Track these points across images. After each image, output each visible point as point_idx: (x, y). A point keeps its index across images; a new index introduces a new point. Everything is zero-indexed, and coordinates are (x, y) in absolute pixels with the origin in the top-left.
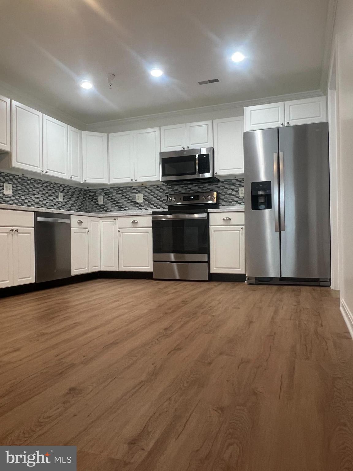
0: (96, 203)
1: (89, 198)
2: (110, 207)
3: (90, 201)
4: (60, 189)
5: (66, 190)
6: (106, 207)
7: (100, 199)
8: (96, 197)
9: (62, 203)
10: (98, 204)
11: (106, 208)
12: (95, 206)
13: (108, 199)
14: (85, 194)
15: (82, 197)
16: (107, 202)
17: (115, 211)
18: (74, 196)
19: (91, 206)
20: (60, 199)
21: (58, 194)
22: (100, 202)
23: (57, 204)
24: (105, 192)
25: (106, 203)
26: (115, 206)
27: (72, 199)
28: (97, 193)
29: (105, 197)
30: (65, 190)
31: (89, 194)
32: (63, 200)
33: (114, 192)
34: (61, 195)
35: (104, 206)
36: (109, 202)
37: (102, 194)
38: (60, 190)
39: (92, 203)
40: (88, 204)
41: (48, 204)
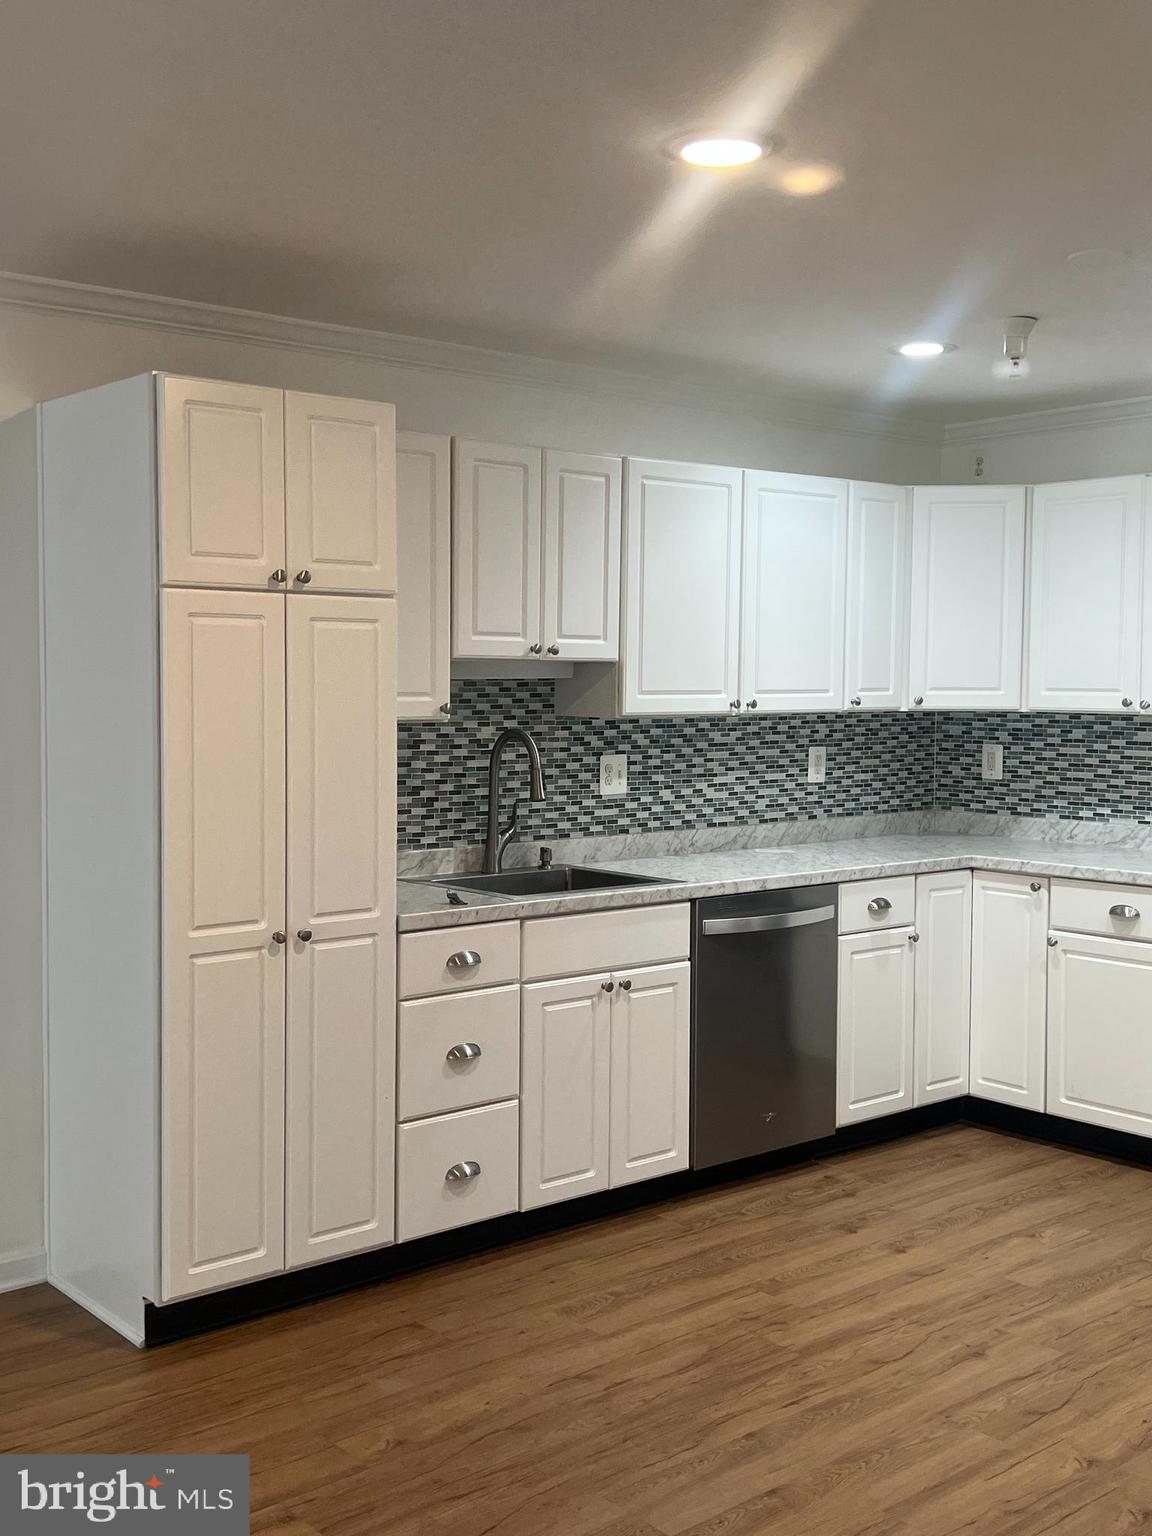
0: (974, 769)
1: (944, 745)
2: (1031, 796)
3: (947, 759)
4: (817, 732)
5: (841, 731)
6: (1014, 793)
7: (992, 755)
8: (974, 746)
9: (821, 787)
10: (978, 778)
11: (1015, 800)
12: (966, 782)
13: (1025, 758)
14: (926, 731)
15: (913, 746)
16: (1021, 772)
17: (1053, 817)
18: (878, 748)
19: (949, 781)
20: (816, 775)
21: (807, 756)
22: (991, 768)
23: (799, 794)
24: (1010, 725)
25: (1016, 776)
26: (1052, 792)
27: (863, 762)
28: (979, 729)
29: (1014, 749)
30: (835, 731)
31: (944, 727)
32: (827, 774)
33: (1050, 731)
34: (818, 757)
35: (1004, 790)
36: (1028, 772)
37: (997, 734)
38: (816, 736)
39: (956, 771)
40: (937, 771)
41: (767, 801)
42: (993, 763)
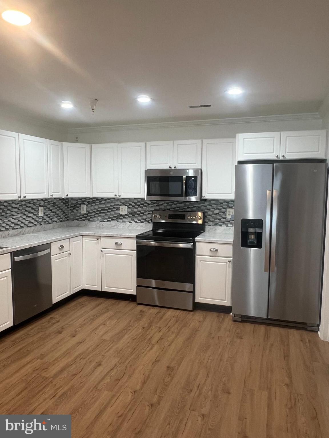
0: (79, 211)
1: (72, 205)
2: (93, 217)
3: (72, 209)
4: (41, 203)
5: (47, 203)
6: (89, 216)
7: (83, 208)
8: (79, 206)
9: (43, 217)
10: (80, 213)
11: (89, 218)
12: (77, 214)
13: (91, 208)
14: (67, 202)
15: (64, 206)
16: (90, 211)
17: (98, 221)
18: (56, 207)
19: (73, 214)
20: (41, 214)
21: (39, 209)
22: (83, 210)
23: (37, 219)
24: (87, 201)
26: (98, 216)
27: (53, 210)
28: (80, 201)
29: (88, 206)
30: (46, 203)
31: (72, 201)
32: (44, 214)
33: (97, 202)
34: (42, 210)
35: (86, 215)
36: (92, 211)
37: (84, 203)
38: (41, 204)
39: (75, 211)
40: (70, 212)
41: (28, 222)
42: (84, 209)
